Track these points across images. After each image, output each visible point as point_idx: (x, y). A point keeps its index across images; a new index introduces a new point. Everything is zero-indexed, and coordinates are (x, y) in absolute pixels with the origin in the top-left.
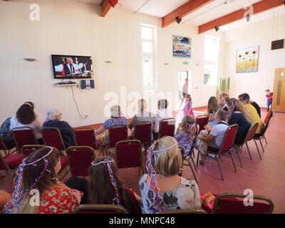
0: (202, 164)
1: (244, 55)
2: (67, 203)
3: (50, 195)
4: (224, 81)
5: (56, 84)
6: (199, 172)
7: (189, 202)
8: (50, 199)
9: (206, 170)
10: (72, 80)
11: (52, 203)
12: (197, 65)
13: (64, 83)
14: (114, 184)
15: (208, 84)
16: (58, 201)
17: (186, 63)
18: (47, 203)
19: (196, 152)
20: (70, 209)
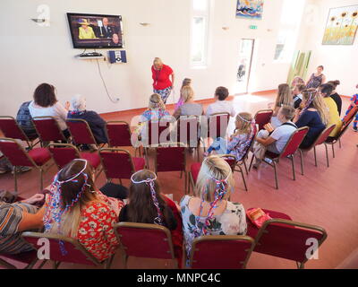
0: (255, 168)
1: (339, 18)
2: (107, 218)
3: (88, 211)
4: (303, 55)
5: (76, 56)
7: (234, 228)
8: (88, 215)
9: (259, 176)
10: (98, 51)
11: (91, 219)
12: (269, 30)
13: (87, 56)
15: (279, 58)
16: (98, 217)
17: (254, 27)
18: (86, 219)
19: (250, 154)
20: (109, 224)
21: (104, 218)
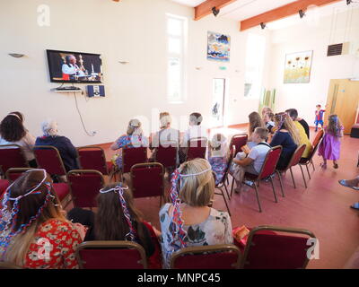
0: (237, 193)
1: (294, 61)
2: (67, 239)
3: (44, 230)
4: (269, 92)
6: (233, 202)
7: (219, 237)
8: (44, 235)
9: (241, 200)
10: (76, 85)
12: (236, 71)
13: (64, 89)
14: (127, 216)
15: (248, 95)
16: (55, 237)
17: (224, 68)
19: (230, 178)
20: (70, 246)
21: (64, 238)
